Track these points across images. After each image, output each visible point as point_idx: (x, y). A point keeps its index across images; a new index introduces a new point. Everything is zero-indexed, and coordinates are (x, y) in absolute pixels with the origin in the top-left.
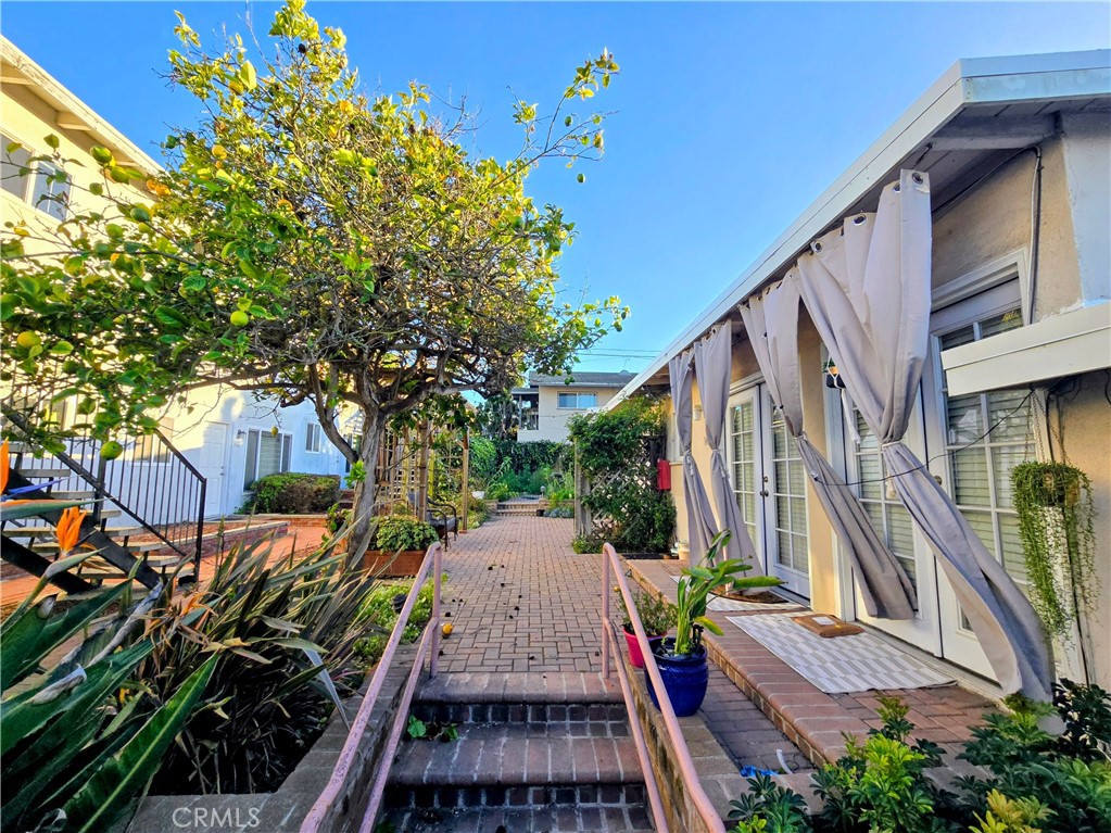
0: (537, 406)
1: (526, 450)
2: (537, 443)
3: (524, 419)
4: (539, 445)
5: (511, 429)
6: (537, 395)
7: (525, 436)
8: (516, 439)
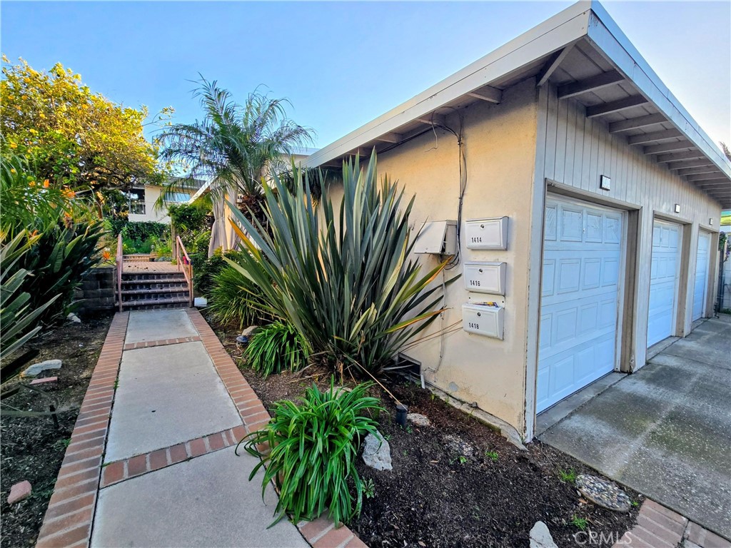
0: (143, 198)
1: (137, 227)
2: (146, 223)
3: (132, 207)
4: (147, 224)
5: (121, 214)
6: (143, 191)
7: (134, 218)
8: (128, 219)
